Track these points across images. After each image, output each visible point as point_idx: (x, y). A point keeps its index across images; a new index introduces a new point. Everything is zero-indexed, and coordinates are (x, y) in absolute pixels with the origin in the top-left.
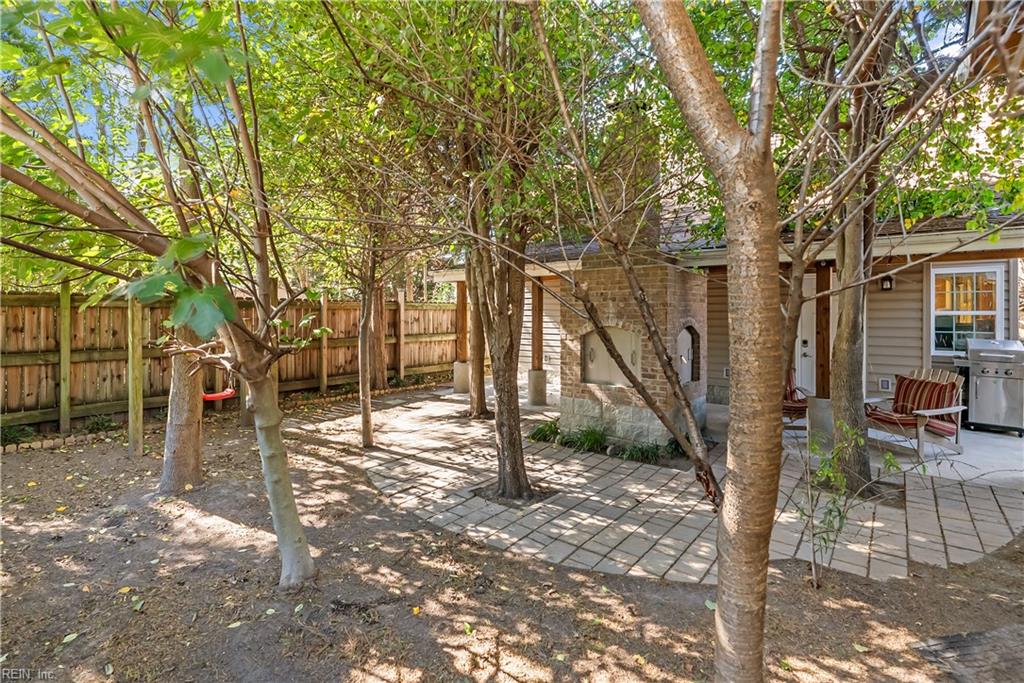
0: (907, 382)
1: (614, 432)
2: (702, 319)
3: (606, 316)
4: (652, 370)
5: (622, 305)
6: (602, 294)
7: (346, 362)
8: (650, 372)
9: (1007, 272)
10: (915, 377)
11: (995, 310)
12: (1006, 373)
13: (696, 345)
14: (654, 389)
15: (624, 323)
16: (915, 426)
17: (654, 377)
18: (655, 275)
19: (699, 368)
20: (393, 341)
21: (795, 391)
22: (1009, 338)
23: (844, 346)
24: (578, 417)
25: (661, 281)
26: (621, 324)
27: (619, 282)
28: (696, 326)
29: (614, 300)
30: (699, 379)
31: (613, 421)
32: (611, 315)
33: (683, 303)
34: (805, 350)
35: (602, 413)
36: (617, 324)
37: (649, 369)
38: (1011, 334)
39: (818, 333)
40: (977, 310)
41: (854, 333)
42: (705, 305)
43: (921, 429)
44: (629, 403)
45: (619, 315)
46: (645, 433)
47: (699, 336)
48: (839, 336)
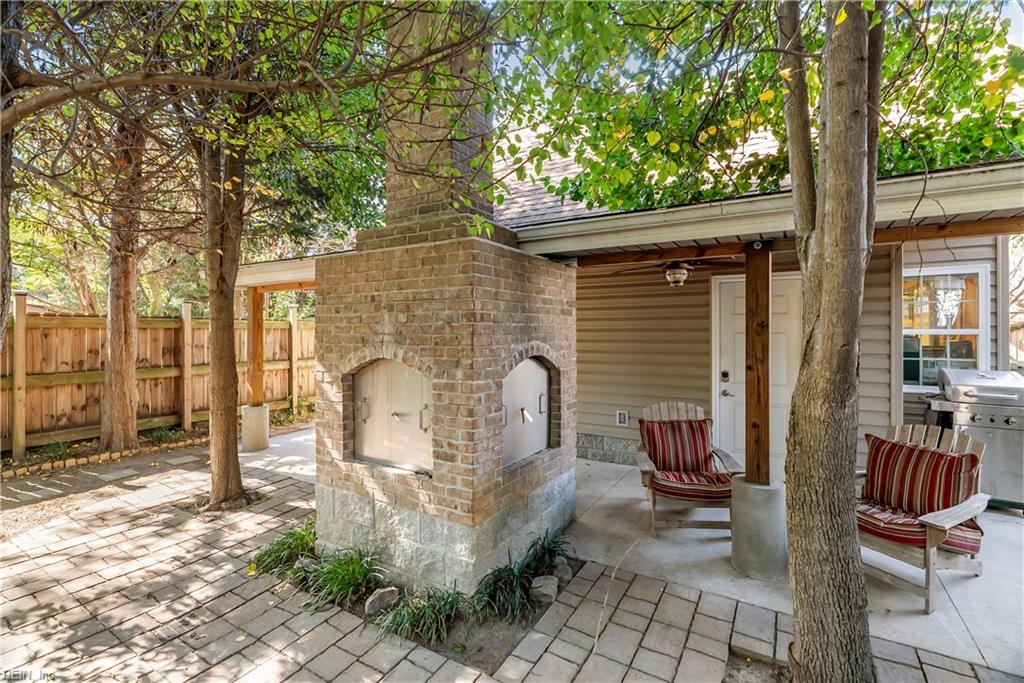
0: (885, 448)
1: (391, 557)
2: (565, 343)
3: (378, 339)
4: (450, 445)
5: (402, 318)
6: (373, 298)
7: (74, 408)
8: (446, 449)
9: (995, 273)
10: (896, 439)
11: (977, 328)
12: (1007, 422)
13: (554, 387)
14: (453, 481)
15: (406, 353)
16: (922, 544)
17: (451, 458)
18: (454, 258)
19: (559, 426)
20: (173, 373)
21: (711, 456)
22: (996, 368)
23: (819, 410)
24: (341, 521)
25: (465, 271)
26: (401, 353)
27: (399, 276)
28: (552, 356)
29: (390, 308)
30: (558, 444)
31: (390, 537)
32: (386, 338)
33: (518, 316)
34: (725, 386)
35: (374, 520)
36: (395, 356)
37: (445, 444)
38: (999, 361)
39: (749, 368)
40: (961, 328)
41: (844, 380)
42: (572, 319)
43: (933, 551)
44: (414, 506)
45: (399, 338)
46: (439, 565)
47: (558, 373)
48: (804, 388)
